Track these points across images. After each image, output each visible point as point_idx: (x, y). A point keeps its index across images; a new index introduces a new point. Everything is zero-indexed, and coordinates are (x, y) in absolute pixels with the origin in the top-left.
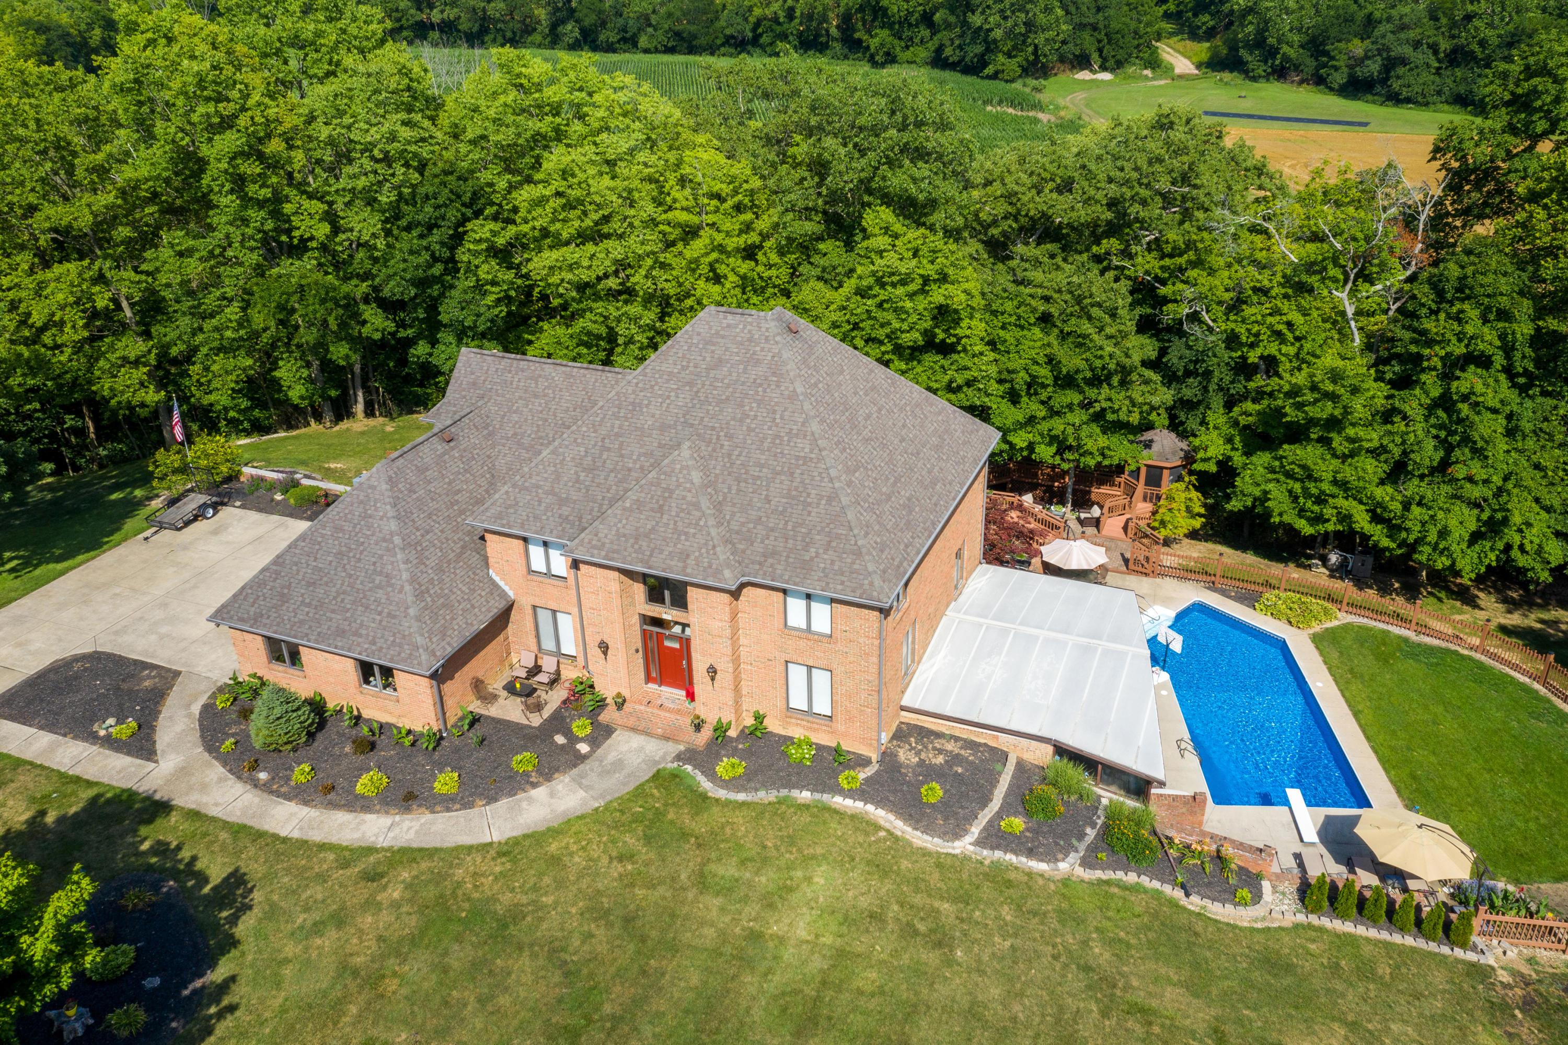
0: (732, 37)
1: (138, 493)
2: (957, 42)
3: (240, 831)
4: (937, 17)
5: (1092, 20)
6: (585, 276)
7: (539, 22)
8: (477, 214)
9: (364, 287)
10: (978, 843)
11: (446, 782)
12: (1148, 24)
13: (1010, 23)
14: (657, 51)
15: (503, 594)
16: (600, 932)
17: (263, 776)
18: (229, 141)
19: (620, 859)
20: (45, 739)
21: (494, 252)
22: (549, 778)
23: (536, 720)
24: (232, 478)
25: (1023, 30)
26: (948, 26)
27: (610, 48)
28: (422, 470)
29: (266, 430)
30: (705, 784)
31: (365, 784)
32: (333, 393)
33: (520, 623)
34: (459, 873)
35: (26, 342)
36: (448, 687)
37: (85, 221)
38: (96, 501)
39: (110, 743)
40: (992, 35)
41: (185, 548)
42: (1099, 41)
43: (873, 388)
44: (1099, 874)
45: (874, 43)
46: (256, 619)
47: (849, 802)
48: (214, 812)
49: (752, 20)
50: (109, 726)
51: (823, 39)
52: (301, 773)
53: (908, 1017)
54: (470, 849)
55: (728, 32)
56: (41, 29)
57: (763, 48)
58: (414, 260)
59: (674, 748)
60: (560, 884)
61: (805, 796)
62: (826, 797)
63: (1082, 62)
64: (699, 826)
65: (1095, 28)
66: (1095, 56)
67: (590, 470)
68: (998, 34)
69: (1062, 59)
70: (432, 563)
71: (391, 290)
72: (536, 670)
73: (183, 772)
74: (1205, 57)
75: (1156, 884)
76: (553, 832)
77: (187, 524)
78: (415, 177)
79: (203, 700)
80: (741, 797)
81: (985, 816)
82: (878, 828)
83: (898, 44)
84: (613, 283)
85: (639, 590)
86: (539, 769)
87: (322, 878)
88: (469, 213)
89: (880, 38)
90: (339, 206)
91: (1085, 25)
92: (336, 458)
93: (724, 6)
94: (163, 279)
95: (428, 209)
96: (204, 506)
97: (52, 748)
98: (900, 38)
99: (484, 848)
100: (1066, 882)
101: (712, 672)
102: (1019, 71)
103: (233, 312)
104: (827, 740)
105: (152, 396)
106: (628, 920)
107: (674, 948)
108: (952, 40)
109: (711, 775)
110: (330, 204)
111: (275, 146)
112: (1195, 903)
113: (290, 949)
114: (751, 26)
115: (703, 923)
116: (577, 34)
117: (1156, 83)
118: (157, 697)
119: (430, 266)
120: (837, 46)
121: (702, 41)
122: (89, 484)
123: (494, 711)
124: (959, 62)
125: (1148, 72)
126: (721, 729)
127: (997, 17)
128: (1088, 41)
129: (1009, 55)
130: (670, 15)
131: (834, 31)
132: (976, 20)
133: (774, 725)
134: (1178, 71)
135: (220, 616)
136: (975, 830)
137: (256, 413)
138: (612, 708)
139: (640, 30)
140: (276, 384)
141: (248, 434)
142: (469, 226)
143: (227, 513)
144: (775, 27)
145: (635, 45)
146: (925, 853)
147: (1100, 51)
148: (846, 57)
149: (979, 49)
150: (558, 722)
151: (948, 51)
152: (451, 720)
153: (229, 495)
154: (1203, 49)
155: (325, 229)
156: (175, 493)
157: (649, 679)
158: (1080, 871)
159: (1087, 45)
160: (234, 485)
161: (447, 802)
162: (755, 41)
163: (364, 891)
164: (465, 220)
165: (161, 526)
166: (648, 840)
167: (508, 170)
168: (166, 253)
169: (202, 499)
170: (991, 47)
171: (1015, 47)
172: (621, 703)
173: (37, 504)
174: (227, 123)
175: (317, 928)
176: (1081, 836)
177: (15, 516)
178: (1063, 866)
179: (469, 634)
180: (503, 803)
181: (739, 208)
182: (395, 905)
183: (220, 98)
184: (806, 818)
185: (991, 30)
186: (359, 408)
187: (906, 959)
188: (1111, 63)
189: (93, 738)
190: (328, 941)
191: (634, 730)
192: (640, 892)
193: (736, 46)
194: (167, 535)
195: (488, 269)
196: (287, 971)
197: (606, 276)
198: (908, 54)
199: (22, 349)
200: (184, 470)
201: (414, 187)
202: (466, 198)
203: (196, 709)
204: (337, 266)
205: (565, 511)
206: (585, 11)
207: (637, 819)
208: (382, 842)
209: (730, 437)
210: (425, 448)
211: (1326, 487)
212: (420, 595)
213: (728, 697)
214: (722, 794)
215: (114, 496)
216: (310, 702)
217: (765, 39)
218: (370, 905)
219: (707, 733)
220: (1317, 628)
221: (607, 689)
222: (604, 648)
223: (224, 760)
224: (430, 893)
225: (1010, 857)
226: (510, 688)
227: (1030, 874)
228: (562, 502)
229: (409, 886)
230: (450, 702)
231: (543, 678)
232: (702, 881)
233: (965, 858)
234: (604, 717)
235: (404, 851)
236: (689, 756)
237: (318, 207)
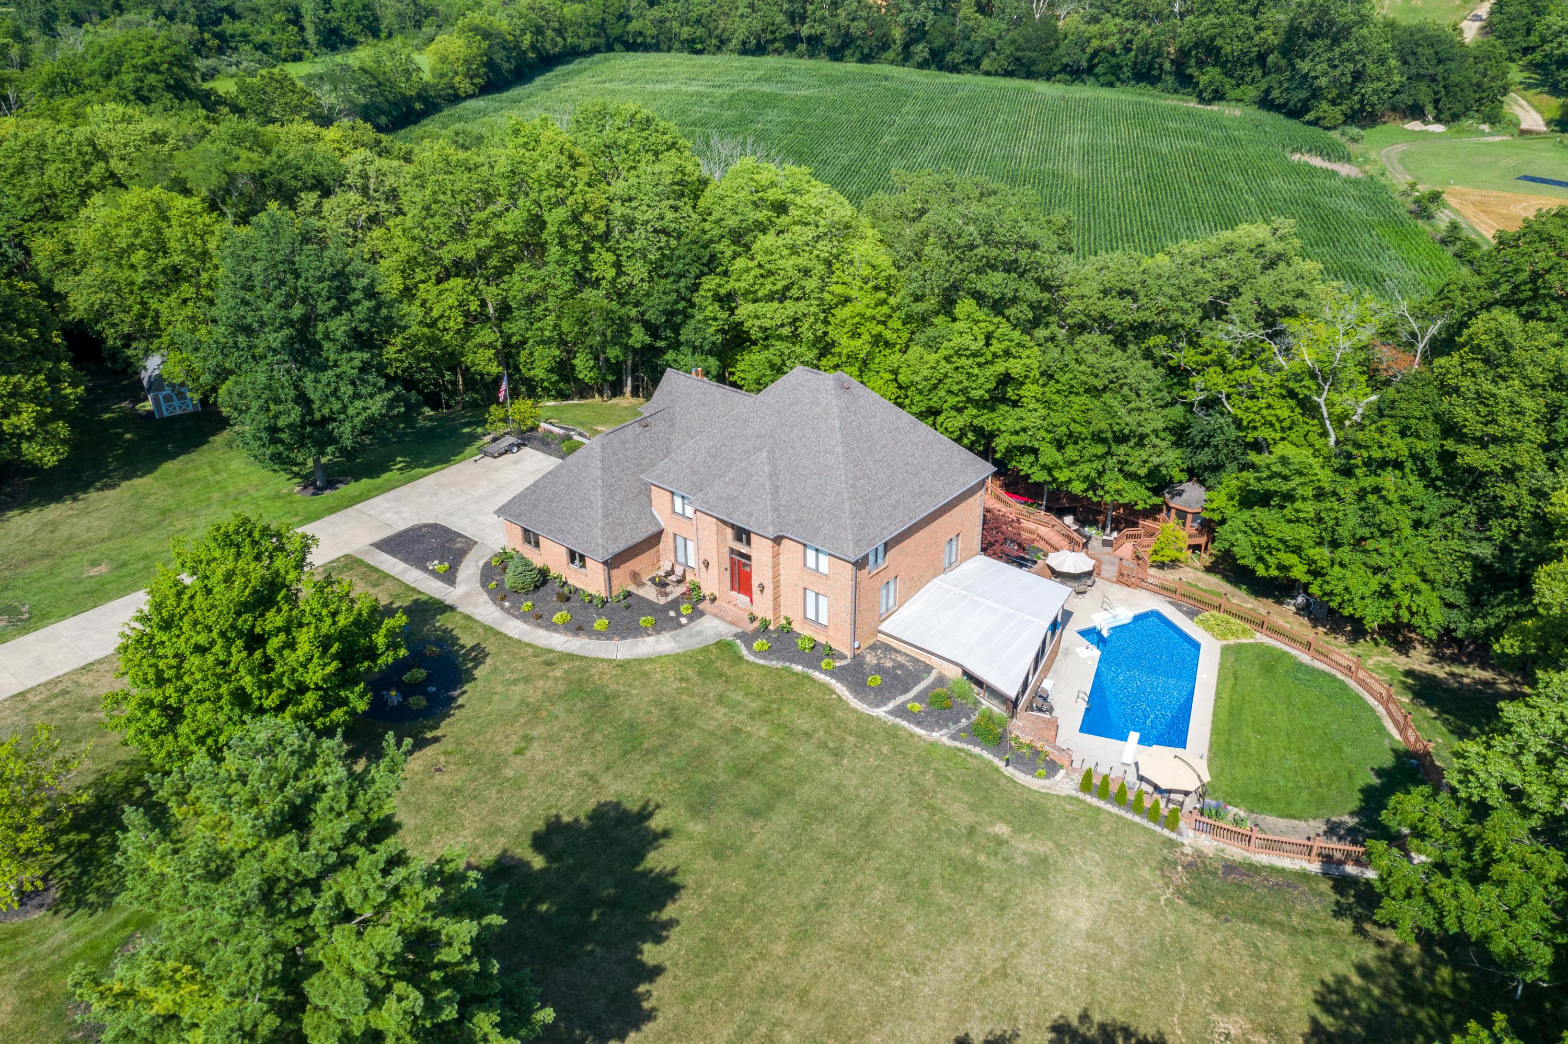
0: (1067, 65)
1: (479, 430)
2: (1286, 85)
3: (488, 629)
4: (1271, 58)
5: (1431, 72)
6: (767, 323)
7: (894, 42)
8: (711, 271)
9: (633, 313)
10: (890, 713)
11: (600, 624)
12: (1493, 79)
13: (1337, 72)
14: (997, 74)
15: (658, 524)
16: (656, 712)
17: (507, 604)
18: (561, 213)
19: (681, 680)
20: (402, 566)
21: (718, 298)
22: (658, 633)
23: (662, 601)
24: (534, 429)
25: (1349, 80)
26: (1279, 70)
27: (954, 69)
28: (623, 442)
29: (566, 397)
30: (744, 651)
31: (557, 618)
32: (610, 378)
33: (666, 543)
34: (593, 671)
35: (428, 326)
36: (615, 572)
37: (471, 255)
38: (454, 431)
39: (434, 573)
40: (1317, 83)
41: (496, 470)
42: (1436, 93)
43: (897, 429)
44: (958, 744)
45: (1203, 80)
46: (519, 517)
47: (822, 676)
48: (478, 618)
49: (1089, 50)
50: (435, 565)
51: (1156, 73)
52: (527, 605)
53: (800, 782)
54: (603, 660)
55: (1065, 60)
56: (487, 35)
57: (1097, 77)
58: (665, 298)
59: (735, 630)
60: (644, 686)
61: (799, 668)
62: (810, 671)
63: (1415, 112)
64: (731, 673)
65: (1433, 79)
66: (1429, 109)
67: (714, 456)
68: (1323, 81)
69: (1394, 109)
70: (617, 498)
71: (650, 316)
72: (672, 572)
73: (467, 595)
74: (1556, 115)
75: (990, 757)
76: (650, 660)
77: (501, 455)
78: (673, 243)
79: (486, 559)
80: (761, 662)
81: (900, 699)
82: (833, 692)
83: (1228, 83)
84: (786, 331)
85: (729, 532)
86: (654, 626)
87: (524, 659)
88: (706, 270)
89: (1209, 76)
90: (623, 258)
91: (1423, 76)
92: (602, 424)
93: (1066, 37)
94: (511, 294)
95: (680, 266)
96: (512, 445)
97: (404, 571)
98: (1231, 76)
99: (610, 661)
100: (934, 744)
101: (762, 588)
102: (1342, 118)
103: (551, 319)
104: (821, 639)
105: (495, 369)
106: (673, 709)
107: (691, 726)
108: (1280, 82)
109: (749, 647)
110: (619, 256)
111: (587, 218)
112: (1009, 771)
113: (499, 689)
114: (1087, 56)
115: (711, 718)
116: (926, 54)
117: (1490, 139)
118: (463, 553)
119: (676, 302)
120: (1170, 79)
121: (1040, 67)
122: (453, 420)
123: (641, 592)
124: (1286, 104)
125: (1486, 127)
126: (765, 625)
127: (1325, 66)
128: (1424, 93)
129: (1333, 103)
130: (1013, 42)
131: (1167, 66)
132: (1304, 66)
133: (796, 627)
134: (1524, 126)
135: (500, 512)
136: (891, 705)
137: (562, 385)
138: (708, 601)
139: (985, 53)
140: (573, 367)
141: (555, 398)
142: (703, 279)
143: (526, 451)
144: (1110, 58)
145: (978, 66)
146: (854, 711)
147: (1436, 102)
148: (1176, 91)
149: (1304, 94)
150: (675, 605)
151: (1275, 94)
152: (615, 593)
153: (529, 439)
154: (1554, 104)
155: (612, 273)
156: (498, 434)
157: (733, 588)
158: (945, 740)
159: (1421, 96)
160: (534, 433)
161: (599, 635)
162: (1090, 70)
163: (544, 669)
164: (703, 274)
165: (486, 454)
166: (700, 673)
167: (734, 243)
168: (516, 278)
169: (512, 440)
170: (1316, 94)
171: (1340, 96)
172: (714, 599)
173: (424, 427)
174: (561, 202)
175: (515, 682)
176: (957, 721)
177: (407, 434)
178: (936, 735)
179: (631, 543)
180: (629, 641)
181: (877, 288)
182: (556, 679)
183: (560, 185)
184: (794, 679)
185: (1317, 77)
186: (628, 389)
187: (813, 757)
188: (1446, 115)
189: (426, 569)
190: (518, 689)
191: (716, 616)
192: (684, 697)
193: (1072, 73)
194: (488, 459)
195: (712, 309)
196: (496, 698)
197: (782, 325)
198: (1238, 93)
199: (426, 330)
200: (505, 420)
201: (673, 250)
202: (705, 260)
203: (481, 563)
204: (620, 295)
205: (695, 479)
206: (937, 34)
207: (698, 662)
208: (559, 648)
209: (792, 448)
210: (629, 429)
211: (1273, 542)
212: (606, 516)
213: (770, 604)
214: (751, 658)
215: (466, 430)
216: (540, 570)
217: (1099, 69)
218: (544, 676)
219: (756, 624)
220: (1232, 641)
221: (706, 590)
222: (707, 565)
223: (489, 592)
224: (576, 677)
225: (905, 724)
226: (652, 580)
227: (912, 735)
228: (694, 473)
229: (566, 672)
230: (615, 582)
231: (673, 578)
232: (720, 700)
233: (878, 718)
234: (701, 606)
235: (568, 655)
236: (742, 636)
237: (610, 257)
